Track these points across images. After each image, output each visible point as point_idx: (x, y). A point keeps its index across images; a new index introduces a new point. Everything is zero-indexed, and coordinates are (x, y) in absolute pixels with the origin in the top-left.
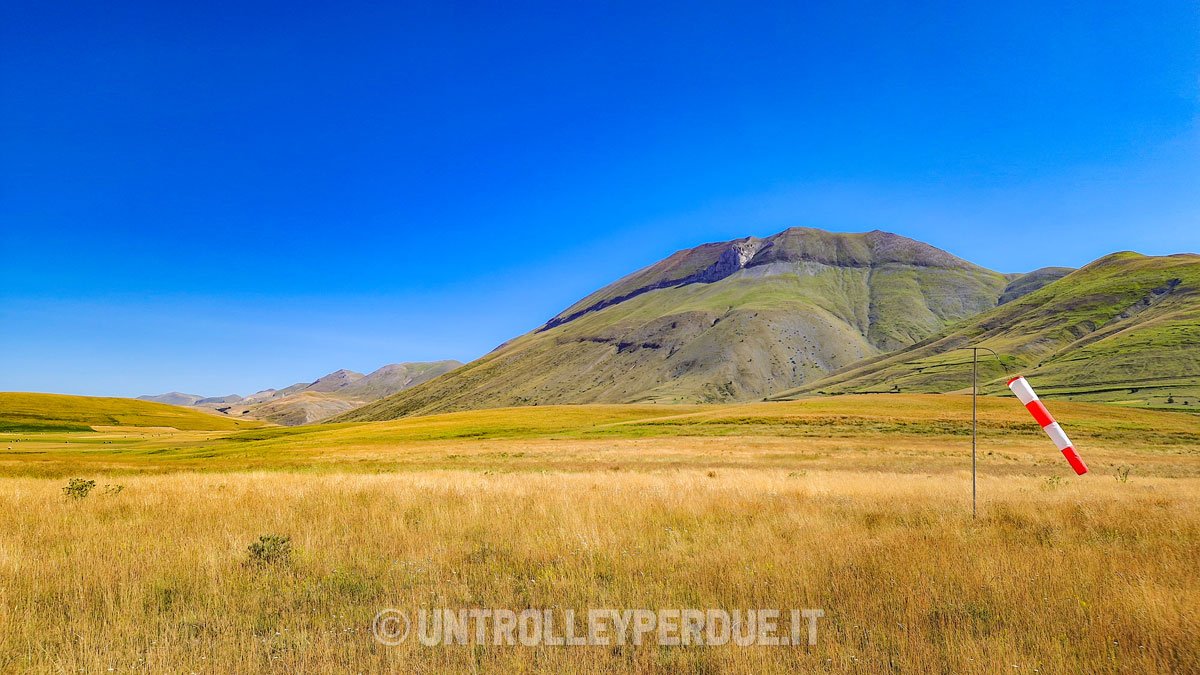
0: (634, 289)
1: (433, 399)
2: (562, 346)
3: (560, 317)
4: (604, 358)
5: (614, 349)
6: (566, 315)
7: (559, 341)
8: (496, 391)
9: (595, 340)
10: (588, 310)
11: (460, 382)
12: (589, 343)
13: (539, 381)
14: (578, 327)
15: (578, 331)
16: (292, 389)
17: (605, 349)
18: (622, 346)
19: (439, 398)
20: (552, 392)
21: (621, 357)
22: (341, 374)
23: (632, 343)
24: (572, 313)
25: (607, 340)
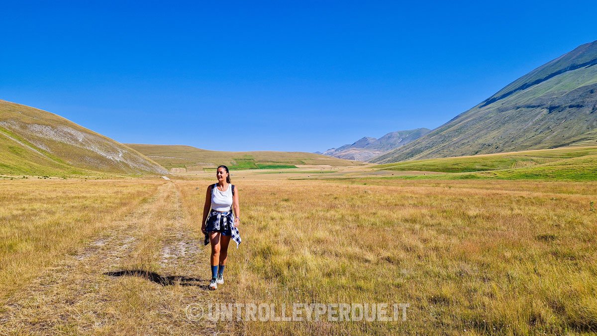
0: (550, 74)
1: (427, 148)
2: (504, 113)
3: (495, 97)
4: (539, 117)
5: (545, 111)
6: (499, 95)
7: (500, 110)
8: (466, 141)
9: (528, 107)
10: (515, 90)
11: (441, 138)
12: (524, 109)
13: (495, 133)
14: (512, 101)
15: (513, 103)
16: (343, 148)
17: (538, 111)
18: (551, 109)
19: (430, 147)
20: (506, 140)
21: (552, 115)
22: (365, 139)
23: (559, 106)
24: (503, 94)
25: (539, 106)
